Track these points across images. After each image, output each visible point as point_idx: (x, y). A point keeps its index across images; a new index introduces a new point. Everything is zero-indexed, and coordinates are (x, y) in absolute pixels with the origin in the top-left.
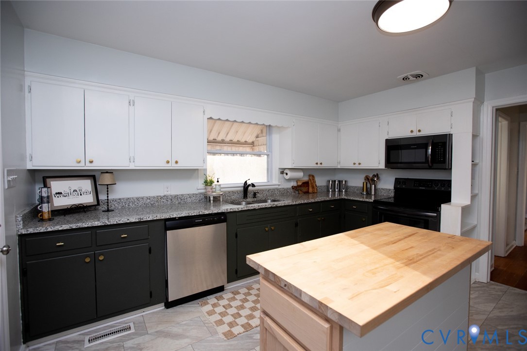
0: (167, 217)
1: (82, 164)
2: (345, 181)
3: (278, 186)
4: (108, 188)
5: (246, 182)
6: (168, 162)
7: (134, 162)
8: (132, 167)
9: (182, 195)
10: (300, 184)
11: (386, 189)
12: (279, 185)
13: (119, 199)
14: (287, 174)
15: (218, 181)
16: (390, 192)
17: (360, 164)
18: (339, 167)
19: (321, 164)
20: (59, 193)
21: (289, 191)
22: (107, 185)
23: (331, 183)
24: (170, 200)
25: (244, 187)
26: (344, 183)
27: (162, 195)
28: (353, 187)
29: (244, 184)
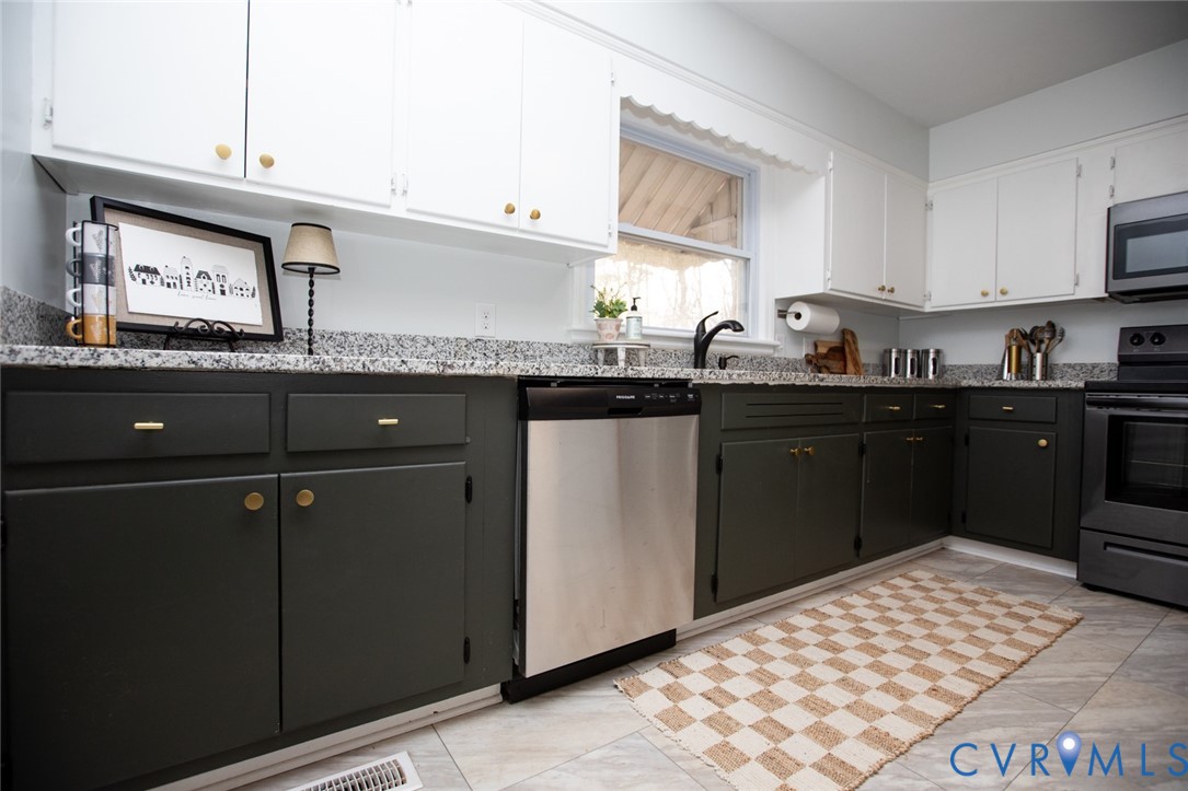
0: (530, 373)
1: (234, 167)
2: (938, 352)
3: (771, 351)
4: (312, 284)
5: (704, 321)
6: (510, 210)
7: (405, 192)
8: (398, 210)
9: (528, 343)
10: (823, 350)
11: (1082, 366)
12: (774, 347)
13: (342, 334)
14: (798, 316)
15: (634, 308)
16: (1097, 371)
17: (1003, 293)
18: (928, 309)
19: (892, 291)
20: (146, 270)
21: (798, 366)
22: (312, 270)
23: (894, 356)
24: (493, 355)
25: (696, 340)
26: (932, 356)
27: (471, 336)
28: (959, 367)
29: (697, 330)
